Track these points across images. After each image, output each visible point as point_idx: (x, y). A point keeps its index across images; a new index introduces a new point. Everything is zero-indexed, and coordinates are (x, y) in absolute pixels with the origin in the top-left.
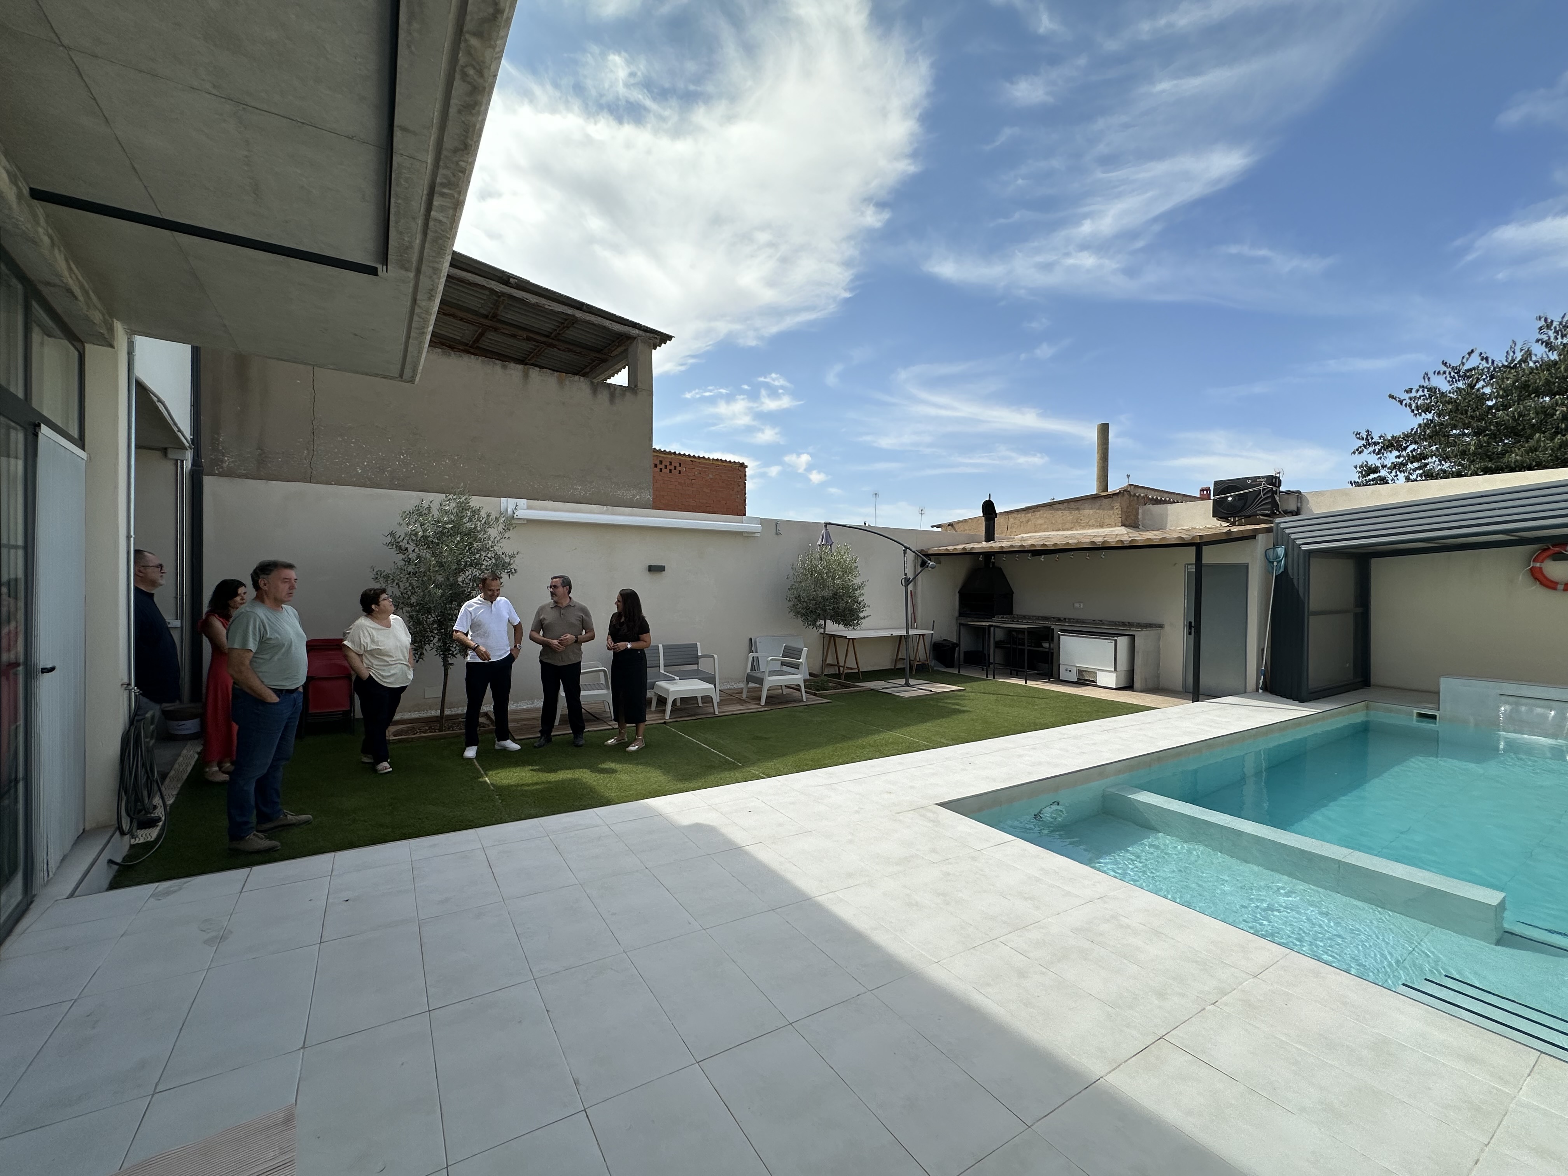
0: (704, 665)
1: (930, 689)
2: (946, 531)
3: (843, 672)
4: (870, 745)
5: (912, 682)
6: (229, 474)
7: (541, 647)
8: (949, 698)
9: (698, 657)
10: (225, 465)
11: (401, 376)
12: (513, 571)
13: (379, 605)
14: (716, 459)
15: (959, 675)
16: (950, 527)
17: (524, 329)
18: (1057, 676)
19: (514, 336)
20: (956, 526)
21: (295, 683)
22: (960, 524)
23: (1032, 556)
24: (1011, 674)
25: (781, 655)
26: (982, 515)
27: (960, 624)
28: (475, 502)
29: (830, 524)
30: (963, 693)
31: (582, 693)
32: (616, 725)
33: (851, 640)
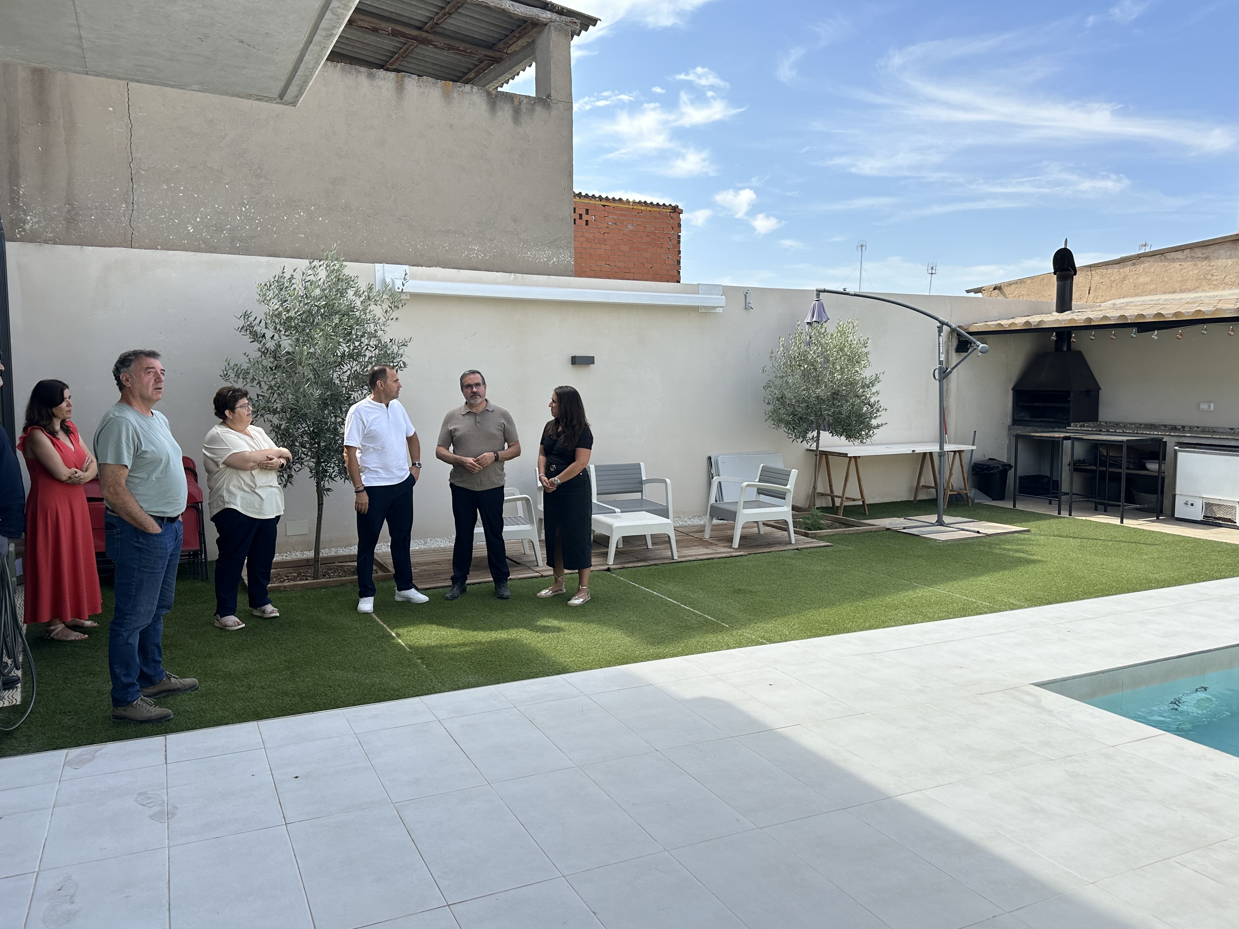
0: (650, 492)
1: (977, 529)
2: (990, 296)
3: (841, 504)
4: (904, 604)
5: (947, 519)
6: (32, 238)
7: (451, 467)
8: (1007, 542)
9: (641, 482)
10: (27, 227)
11: (281, 96)
12: (402, 365)
13: (234, 412)
14: (637, 201)
15: (1014, 510)
16: (997, 291)
17: (388, 19)
18: (1169, 513)
19: (375, 30)
20: (1007, 290)
21: (176, 510)
22: (1013, 287)
23: (1138, 332)
24: (1096, 509)
25: (757, 480)
26: (1053, 271)
27: (1018, 437)
28: (351, 269)
29: (825, 291)
30: (1026, 536)
31: (505, 528)
32: (550, 571)
33: (853, 460)
